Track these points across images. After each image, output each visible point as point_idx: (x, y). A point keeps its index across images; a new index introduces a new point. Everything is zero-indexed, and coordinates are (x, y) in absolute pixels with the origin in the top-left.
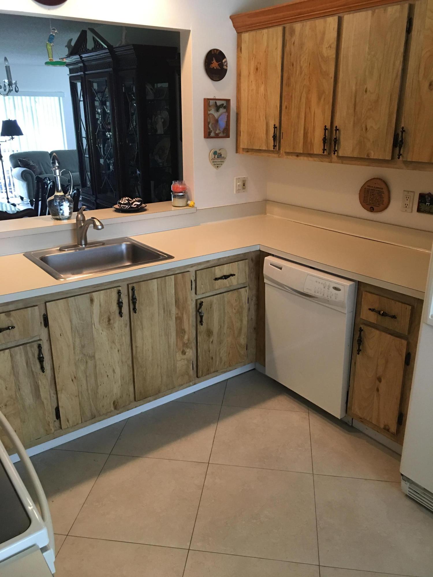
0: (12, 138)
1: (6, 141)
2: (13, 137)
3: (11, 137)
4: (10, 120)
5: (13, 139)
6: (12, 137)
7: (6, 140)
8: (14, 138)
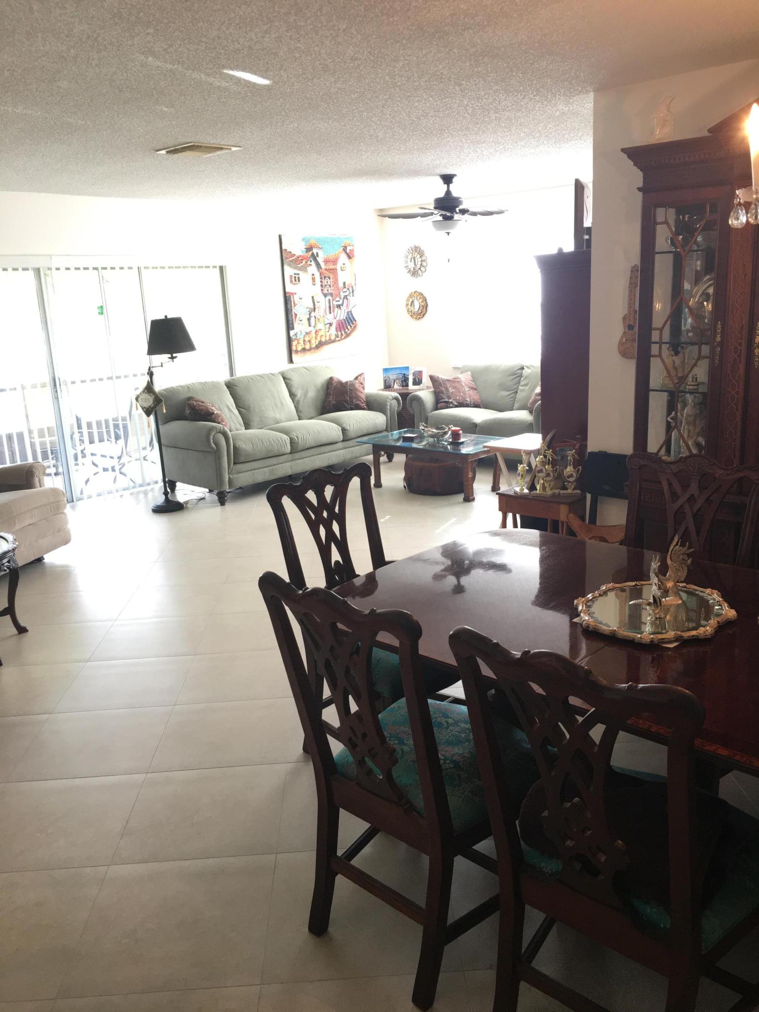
0: (172, 358)
1: (162, 366)
2: (174, 355)
3: (170, 356)
4: (168, 317)
5: (174, 360)
6: (172, 355)
7: (162, 363)
8: (176, 357)
